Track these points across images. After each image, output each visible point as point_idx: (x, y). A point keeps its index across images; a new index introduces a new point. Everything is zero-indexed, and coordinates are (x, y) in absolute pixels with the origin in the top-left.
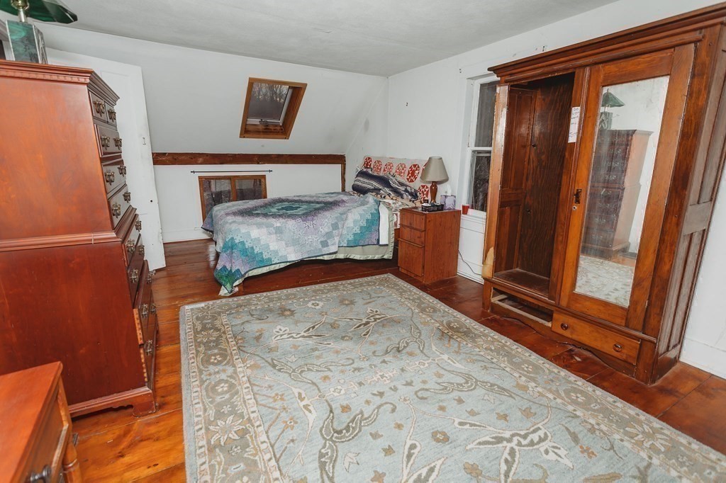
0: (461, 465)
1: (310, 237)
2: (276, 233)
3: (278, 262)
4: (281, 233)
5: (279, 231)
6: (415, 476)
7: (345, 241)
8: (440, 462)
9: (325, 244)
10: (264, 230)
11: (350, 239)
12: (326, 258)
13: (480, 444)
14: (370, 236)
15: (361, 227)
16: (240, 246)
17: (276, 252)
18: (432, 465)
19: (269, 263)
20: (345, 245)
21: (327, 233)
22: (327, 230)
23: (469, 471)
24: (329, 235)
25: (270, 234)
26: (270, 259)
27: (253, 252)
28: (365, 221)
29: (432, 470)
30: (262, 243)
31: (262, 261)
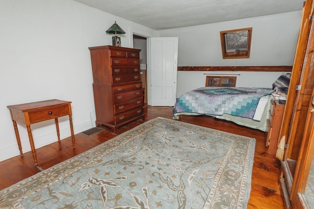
0: (119, 193)
1: (210, 105)
2: (195, 100)
3: (194, 112)
4: (197, 100)
5: (197, 99)
6: (110, 182)
7: (231, 112)
8: (120, 187)
9: (217, 110)
10: (191, 97)
11: (234, 111)
12: (217, 117)
13: (135, 197)
14: (247, 112)
15: (242, 107)
16: (181, 102)
17: (194, 107)
18: (117, 185)
19: (190, 112)
20: (230, 114)
21: (219, 105)
22: (219, 103)
23: (117, 196)
24: (220, 106)
25: (193, 99)
26: (191, 110)
27: (185, 105)
28: (246, 103)
29: (115, 185)
30: (189, 102)
31: (188, 110)
